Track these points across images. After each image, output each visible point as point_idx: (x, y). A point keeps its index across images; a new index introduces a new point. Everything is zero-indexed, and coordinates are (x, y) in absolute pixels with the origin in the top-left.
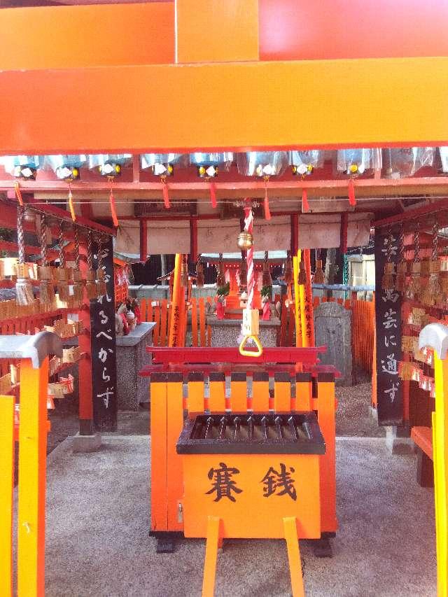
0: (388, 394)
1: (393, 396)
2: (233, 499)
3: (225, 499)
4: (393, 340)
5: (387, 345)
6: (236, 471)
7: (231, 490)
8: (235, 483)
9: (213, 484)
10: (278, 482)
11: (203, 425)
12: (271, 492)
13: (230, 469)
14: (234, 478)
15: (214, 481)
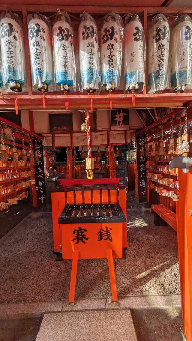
0: (142, 194)
1: (144, 194)
2: (84, 243)
3: (81, 243)
4: (144, 175)
5: (142, 176)
6: (86, 230)
7: (84, 238)
8: (85, 235)
9: (75, 236)
10: (104, 235)
11: (72, 209)
12: (101, 239)
13: (83, 230)
14: (85, 233)
15: (76, 235)
